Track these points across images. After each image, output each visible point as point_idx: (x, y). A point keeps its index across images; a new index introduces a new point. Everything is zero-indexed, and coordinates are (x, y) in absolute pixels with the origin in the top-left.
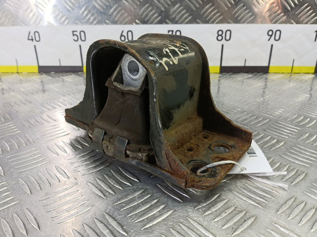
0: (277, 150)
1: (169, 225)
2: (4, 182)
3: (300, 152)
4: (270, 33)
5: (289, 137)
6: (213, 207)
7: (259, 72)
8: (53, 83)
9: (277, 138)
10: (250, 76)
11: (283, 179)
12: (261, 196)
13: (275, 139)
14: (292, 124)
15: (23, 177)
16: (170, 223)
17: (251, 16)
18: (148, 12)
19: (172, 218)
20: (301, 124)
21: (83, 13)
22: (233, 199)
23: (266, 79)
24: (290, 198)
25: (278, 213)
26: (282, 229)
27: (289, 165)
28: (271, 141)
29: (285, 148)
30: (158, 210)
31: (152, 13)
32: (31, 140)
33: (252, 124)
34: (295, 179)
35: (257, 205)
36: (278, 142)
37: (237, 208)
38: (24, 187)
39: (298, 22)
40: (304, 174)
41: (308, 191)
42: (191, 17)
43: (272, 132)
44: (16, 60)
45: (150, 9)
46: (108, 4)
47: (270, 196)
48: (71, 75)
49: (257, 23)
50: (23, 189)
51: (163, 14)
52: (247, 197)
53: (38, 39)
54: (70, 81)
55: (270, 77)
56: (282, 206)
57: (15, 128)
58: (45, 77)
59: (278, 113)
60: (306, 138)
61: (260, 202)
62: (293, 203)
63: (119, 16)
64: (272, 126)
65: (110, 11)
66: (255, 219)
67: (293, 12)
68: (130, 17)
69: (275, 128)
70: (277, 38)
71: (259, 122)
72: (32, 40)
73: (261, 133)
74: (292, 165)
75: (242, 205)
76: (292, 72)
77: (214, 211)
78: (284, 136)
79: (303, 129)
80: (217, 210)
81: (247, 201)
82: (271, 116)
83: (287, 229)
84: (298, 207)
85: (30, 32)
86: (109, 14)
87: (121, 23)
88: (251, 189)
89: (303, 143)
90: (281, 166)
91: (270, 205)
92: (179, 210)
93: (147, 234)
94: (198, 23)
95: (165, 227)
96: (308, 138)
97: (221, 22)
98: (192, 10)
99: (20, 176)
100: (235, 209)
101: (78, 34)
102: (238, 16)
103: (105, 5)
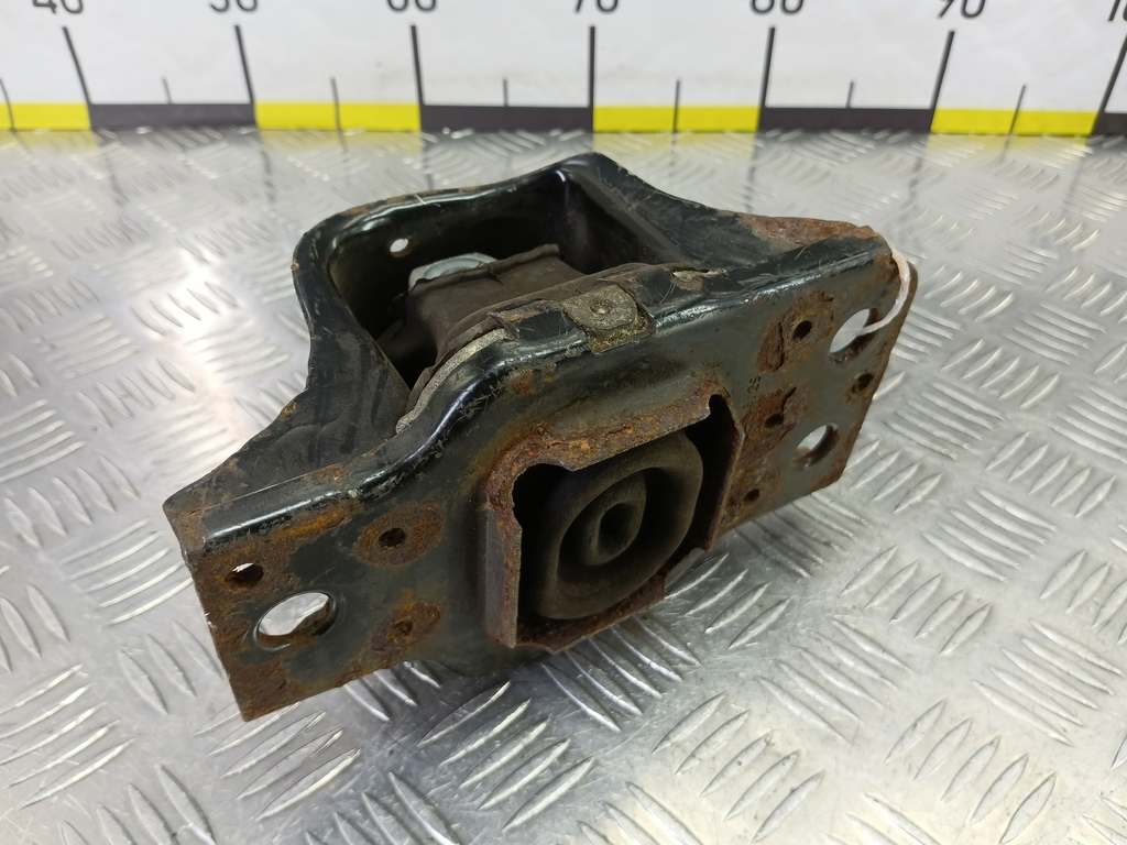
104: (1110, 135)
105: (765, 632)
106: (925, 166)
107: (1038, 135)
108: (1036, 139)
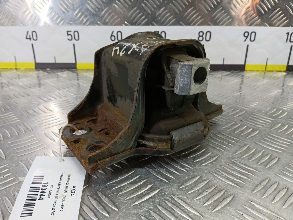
0: (252, 138)
1: (156, 202)
2: (5, 164)
3: (273, 140)
4: (246, 34)
5: (263, 127)
6: (195, 187)
7: (236, 70)
8: (48, 78)
9: (252, 127)
10: (228, 73)
11: (258, 163)
12: (239, 178)
13: (250, 128)
14: (266, 116)
15: (23, 160)
16: (157, 201)
17: (229, 19)
18: (136, 14)
19: (159, 196)
20: (274, 116)
21: (77, 15)
22: (213, 180)
23: (243, 76)
24: (264, 179)
25: (254, 192)
26: (257, 206)
27: (263, 151)
28: (247, 130)
29: (260, 136)
30: (146, 189)
31: (139, 15)
32: (30, 127)
33: (230, 115)
34: (269, 163)
35: (235, 185)
36: (253, 131)
37: (217, 188)
38: (24, 169)
39: (271, 25)
40: (277, 159)
41: (280, 173)
42: (174, 20)
43: (248, 122)
44: (15, 57)
45: (137, 12)
46: (99, 7)
47: (246, 178)
48: (65, 71)
49: (235, 25)
50: (23, 170)
51: (150, 17)
52: (226, 178)
53: (35, 38)
54: (64, 76)
55: (246, 74)
56: (257, 187)
57: (15, 118)
58: (41, 73)
59: (253, 106)
60: (278, 127)
61: (238, 183)
62: (267, 183)
63: (109, 17)
64: (248, 117)
65: (101, 14)
66: (233, 197)
67: (266, 16)
68: (119, 19)
69: (251, 119)
70: (252, 39)
71: (237, 113)
72: (30, 39)
73: (238, 123)
74: (266, 150)
75: (222, 185)
76: (266, 70)
77: (196, 191)
78: (258, 126)
79: (276, 120)
80: (199, 189)
81: (226, 181)
82: (247, 109)
83: (261, 206)
84: (271, 187)
85: (28, 32)
86: (101, 16)
87: (111, 25)
88: (229, 172)
89: (276, 132)
90: (256, 152)
91: (247, 185)
92: (165, 189)
93: (137, 210)
94: (181, 25)
95: (152, 204)
96: (280, 128)
97: (202, 24)
98: (176, 13)
99: (20, 159)
100: (215, 189)
101: (72, 33)
102: (217, 19)
103: (97, 8)
104: (291, 71)
105: (211, 162)
106: (244, 76)
107: (272, 71)
108: (272, 72)
